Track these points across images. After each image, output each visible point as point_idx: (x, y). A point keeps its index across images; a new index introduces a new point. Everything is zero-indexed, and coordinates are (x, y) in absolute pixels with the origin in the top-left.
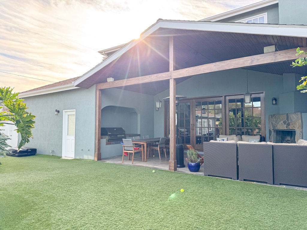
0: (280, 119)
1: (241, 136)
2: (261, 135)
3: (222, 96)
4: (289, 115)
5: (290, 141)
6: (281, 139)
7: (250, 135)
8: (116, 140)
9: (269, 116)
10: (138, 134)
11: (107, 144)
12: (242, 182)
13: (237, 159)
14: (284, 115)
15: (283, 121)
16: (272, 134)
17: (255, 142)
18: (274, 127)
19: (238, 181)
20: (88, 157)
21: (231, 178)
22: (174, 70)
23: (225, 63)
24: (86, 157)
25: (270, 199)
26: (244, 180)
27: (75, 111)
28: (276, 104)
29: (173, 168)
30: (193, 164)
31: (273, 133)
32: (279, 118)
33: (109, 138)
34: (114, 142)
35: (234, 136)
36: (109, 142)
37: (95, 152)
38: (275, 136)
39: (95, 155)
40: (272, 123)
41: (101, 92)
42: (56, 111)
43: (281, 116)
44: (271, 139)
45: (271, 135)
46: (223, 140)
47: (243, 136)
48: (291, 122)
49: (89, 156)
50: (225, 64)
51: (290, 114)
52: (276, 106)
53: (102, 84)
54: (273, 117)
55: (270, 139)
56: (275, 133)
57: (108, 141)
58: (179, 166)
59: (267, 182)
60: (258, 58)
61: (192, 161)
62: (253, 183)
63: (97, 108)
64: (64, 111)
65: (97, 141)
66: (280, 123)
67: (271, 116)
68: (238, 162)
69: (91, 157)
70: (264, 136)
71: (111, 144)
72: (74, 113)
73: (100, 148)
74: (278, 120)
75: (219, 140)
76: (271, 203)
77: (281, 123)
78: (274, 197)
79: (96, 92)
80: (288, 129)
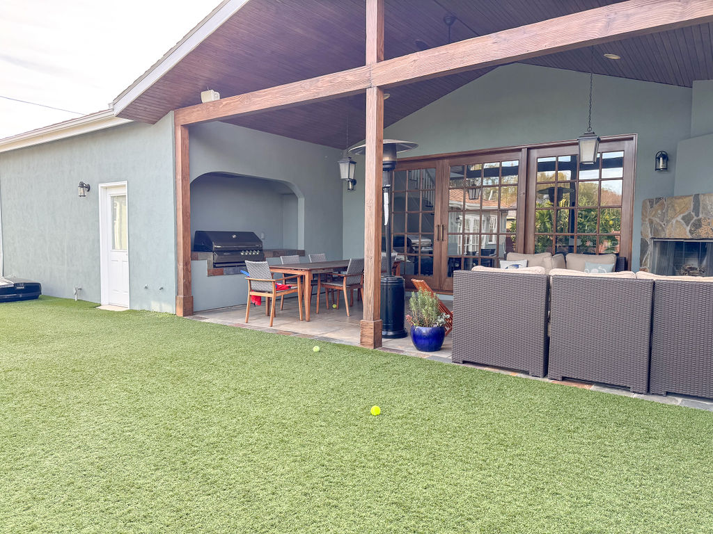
0: (675, 210)
1: (565, 255)
2: (617, 255)
3: (520, 150)
4: (701, 198)
5: (696, 269)
6: (671, 264)
7: (588, 253)
8: (236, 264)
9: (644, 202)
10: (299, 249)
11: (211, 274)
12: (558, 385)
13: (547, 320)
14: (687, 200)
15: (682, 215)
16: (648, 252)
17: (601, 271)
18: (655, 231)
19: (546, 380)
20: (161, 307)
21: (527, 373)
22: (379, 60)
23: (525, 33)
24: (155, 307)
25: (637, 447)
26: (564, 379)
27: (125, 186)
28: (665, 169)
29: (371, 341)
30: (425, 330)
31: (651, 248)
32: (673, 206)
33: (215, 259)
34: (231, 269)
35: (546, 257)
36: (217, 268)
37: (178, 294)
38: (657, 255)
39: (178, 301)
40: (651, 222)
41: (187, 132)
42: (82, 185)
43: (678, 201)
44: (646, 265)
45: (646, 252)
46: (517, 266)
47: (569, 256)
48: (705, 219)
49: (163, 305)
50: (525, 35)
51: (704, 195)
52: (665, 175)
53: (188, 110)
54: (655, 205)
55: (641, 265)
56: (657, 249)
57: (214, 267)
58: (390, 333)
59: (629, 388)
60: (630, 12)
61: (422, 324)
62: (587, 387)
63: (179, 177)
64: (100, 185)
65: (181, 266)
66: (674, 221)
67: (651, 201)
68: (550, 327)
69: (168, 306)
70: (627, 258)
71: (222, 274)
72: (124, 191)
73: (190, 283)
74: (669, 211)
75: (506, 267)
76: (641, 462)
77: (677, 221)
78: (649, 436)
79: (175, 133)
80: (694, 236)
